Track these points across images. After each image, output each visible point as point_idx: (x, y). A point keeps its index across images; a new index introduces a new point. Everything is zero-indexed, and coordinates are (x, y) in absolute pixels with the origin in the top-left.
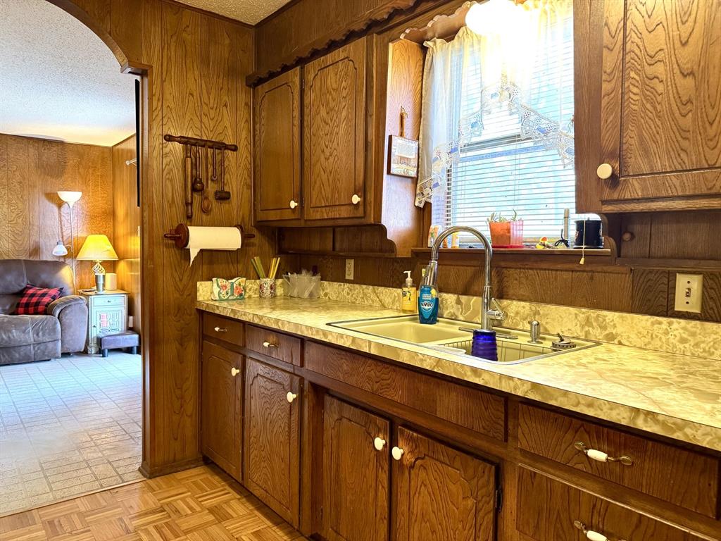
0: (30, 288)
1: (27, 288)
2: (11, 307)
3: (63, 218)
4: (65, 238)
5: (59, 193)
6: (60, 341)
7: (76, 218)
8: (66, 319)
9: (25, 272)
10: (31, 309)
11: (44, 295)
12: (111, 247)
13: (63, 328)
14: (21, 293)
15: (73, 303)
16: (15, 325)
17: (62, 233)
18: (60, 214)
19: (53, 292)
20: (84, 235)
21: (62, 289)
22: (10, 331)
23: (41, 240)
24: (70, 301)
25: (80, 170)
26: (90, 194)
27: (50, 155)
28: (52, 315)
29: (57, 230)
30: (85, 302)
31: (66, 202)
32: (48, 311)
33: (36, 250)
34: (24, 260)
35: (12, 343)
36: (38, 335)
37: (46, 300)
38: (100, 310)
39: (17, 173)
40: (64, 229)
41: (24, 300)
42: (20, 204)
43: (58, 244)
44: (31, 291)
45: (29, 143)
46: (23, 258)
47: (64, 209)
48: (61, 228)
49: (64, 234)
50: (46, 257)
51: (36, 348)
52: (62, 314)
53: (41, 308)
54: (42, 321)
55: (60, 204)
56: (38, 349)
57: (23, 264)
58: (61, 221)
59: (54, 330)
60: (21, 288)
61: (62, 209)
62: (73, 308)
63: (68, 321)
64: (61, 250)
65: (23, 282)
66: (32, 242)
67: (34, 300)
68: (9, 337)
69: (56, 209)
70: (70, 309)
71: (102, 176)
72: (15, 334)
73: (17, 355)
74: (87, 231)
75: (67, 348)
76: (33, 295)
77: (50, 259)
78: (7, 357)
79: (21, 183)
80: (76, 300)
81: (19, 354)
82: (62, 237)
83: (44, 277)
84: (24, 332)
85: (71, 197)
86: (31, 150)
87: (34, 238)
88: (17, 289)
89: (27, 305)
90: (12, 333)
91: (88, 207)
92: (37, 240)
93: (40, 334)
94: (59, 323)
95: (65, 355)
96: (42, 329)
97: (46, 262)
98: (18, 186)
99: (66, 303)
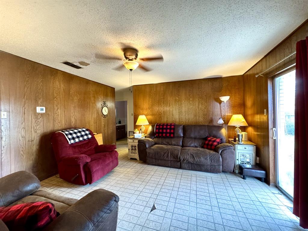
0: (209, 137)
1: (208, 137)
2: (202, 144)
3: (221, 108)
4: (222, 116)
5: (220, 97)
6: (221, 166)
7: (227, 108)
8: (224, 155)
9: (207, 130)
10: (209, 147)
11: (214, 141)
12: (244, 120)
13: (223, 160)
14: (205, 139)
15: (227, 148)
16: (202, 155)
17: (221, 114)
18: (220, 106)
19: (218, 140)
20: (230, 114)
21: (222, 139)
22: (200, 158)
23: (213, 117)
24: (226, 147)
25: (229, 87)
26: (233, 97)
27: (217, 84)
28: (218, 153)
29: (219, 113)
30: (233, 148)
31: (223, 101)
32: (216, 150)
33: (211, 121)
34: (207, 125)
35: (201, 164)
36: (212, 161)
37: (215, 143)
38: (241, 152)
39: (205, 93)
40: (222, 112)
41: (207, 142)
42: (206, 104)
43: (220, 119)
44: (209, 139)
45: (209, 80)
46: (206, 124)
47: (222, 104)
48: (221, 112)
49: (222, 114)
50: (215, 124)
51: (211, 167)
52: (222, 153)
53: (213, 147)
54: (214, 155)
55: (220, 102)
56: (212, 168)
57: (206, 126)
58: (221, 109)
59: (219, 160)
60: (205, 137)
61: (221, 104)
62: (228, 150)
63: (225, 157)
64: (221, 122)
65: (206, 134)
66: (210, 118)
67: (211, 143)
68: (200, 160)
69: (219, 105)
70: (226, 151)
71: (238, 89)
72: (202, 160)
73: (203, 168)
74: (232, 113)
75: (225, 169)
76: (210, 141)
77: (216, 125)
78: (199, 168)
79: (206, 96)
80: (229, 147)
81: (204, 168)
82: (221, 116)
83: (214, 132)
84: (206, 159)
85: (225, 99)
86: (210, 83)
87: (211, 116)
88: (204, 137)
89: (208, 144)
90: (201, 158)
91: (232, 103)
92: (212, 117)
93: (213, 161)
94: (221, 157)
95: (224, 172)
96: (213, 159)
97: (215, 126)
98: (205, 97)
99: (224, 148)
